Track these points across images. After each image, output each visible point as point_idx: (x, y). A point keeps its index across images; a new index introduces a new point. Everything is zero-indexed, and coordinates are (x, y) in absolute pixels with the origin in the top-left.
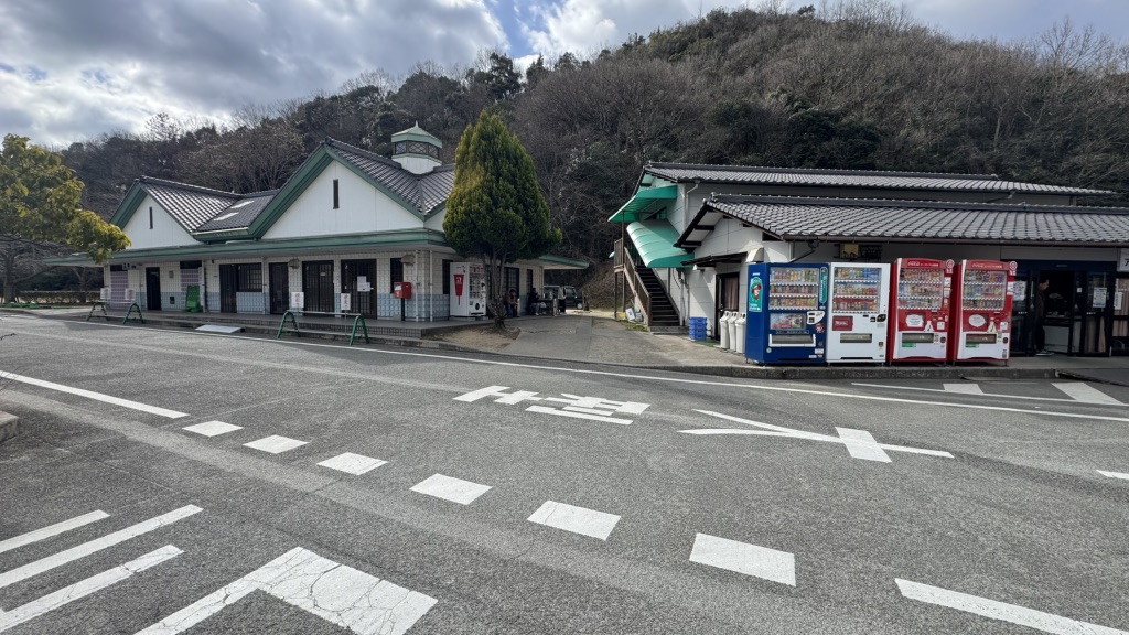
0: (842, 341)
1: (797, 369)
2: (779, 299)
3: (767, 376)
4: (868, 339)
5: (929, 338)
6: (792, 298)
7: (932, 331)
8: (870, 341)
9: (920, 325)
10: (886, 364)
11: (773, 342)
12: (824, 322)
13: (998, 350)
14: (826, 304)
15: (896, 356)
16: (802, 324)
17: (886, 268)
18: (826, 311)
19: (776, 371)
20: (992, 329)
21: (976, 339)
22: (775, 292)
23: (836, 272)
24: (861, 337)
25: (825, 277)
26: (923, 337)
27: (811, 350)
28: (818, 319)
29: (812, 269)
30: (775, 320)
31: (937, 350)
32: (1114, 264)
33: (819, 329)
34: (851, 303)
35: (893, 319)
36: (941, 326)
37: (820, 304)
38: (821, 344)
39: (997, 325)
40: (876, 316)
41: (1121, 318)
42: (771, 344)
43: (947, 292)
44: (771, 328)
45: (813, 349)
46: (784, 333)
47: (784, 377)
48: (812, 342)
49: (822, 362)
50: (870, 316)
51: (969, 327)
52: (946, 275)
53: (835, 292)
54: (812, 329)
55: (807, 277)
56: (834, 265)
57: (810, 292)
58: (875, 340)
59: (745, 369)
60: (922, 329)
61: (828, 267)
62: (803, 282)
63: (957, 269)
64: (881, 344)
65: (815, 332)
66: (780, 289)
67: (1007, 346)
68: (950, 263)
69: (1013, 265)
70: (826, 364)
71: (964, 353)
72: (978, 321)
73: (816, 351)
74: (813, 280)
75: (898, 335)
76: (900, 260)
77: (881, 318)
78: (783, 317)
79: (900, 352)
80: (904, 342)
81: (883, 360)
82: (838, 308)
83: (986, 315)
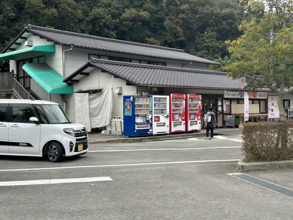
0: (157, 126)
1: (145, 138)
2: (138, 110)
3: (137, 141)
5: (180, 123)
7: (181, 121)
8: (165, 126)
9: (178, 118)
10: (170, 134)
11: (137, 128)
12: (151, 119)
14: (152, 112)
15: (172, 131)
16: (145, 120)
17: (168, 97)
18: (152, 114)
19: (139, 139)
21: (192, 123)
22: (137, 107)
23: (154, 99)
24: (162, 124)
25: (151, 101)
26: (179, 123)
28: (150, 118)
30: (137, 119)
31: (182, 128)
32: (223, 95)
33: (150, 121)
34: (159, 111)
35: (171, 117)
36: (183, 118)
37: (150, 112)
38: (151, 128)
39: (197, 118)
40: (166, 116)
41: (225, 114)
42: (136, 129)
43: (184, 107)
44: (136, 122)
45: (149, 129)
46: (140, 124)
48: (148, 127)
49: (151, 135)
50: (164, 116)
51: (190, 119)
52: (184, 100)
53: (154, 107)
56: (154, 96)
57: (147, 107)
60: (178, 120)
61: (152, 97)
63: (186, 98)
64: (168, 126)
65: (149, 123)
67: (200, 125)
69: (200, 96)
70: (152, 135)
71: (190, 128)
72: (192, 116)
74: (148, 102)
75: (172, 122)
76: (172, 94)
77: (168, 117)
79: (174, 129)
80: (174, 125)
81: (169, 132)
82: (155, 113)
83: (195, 114)
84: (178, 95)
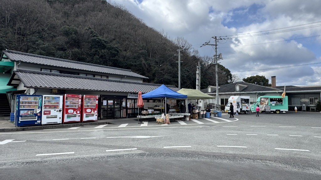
0: (47, 118)
1: (29, 127)
2: (24, 106)
3: (17, 130)
4: (56, 117)
5: (75, 116)
6: (29, 105)
7: (76, 114)
8: (57, 117)
9: (72, 112)
10: (62, 124)
11: (21, 119)
12: (41, 112)
13: (95, 118)
14: (42, 107)
16: (33, 113)
17: (61, 97)
18: (41, 109)
19: (20, 129)
20: (93, 113)
21: (88, 115)
22: (22, 104)
23: (45, 98)
24: (54, 116)
25: (41, 99)
26: (73, 116)
27: (36, 121)
28: (38, 112)
29: (36, 97)
30: (22, 113)
31: (78, 119)
32: (126, 96)
33: (39, 115)
34: (50, 107)
35: (65, 110)
36: (78, 112)
37: (39, 107)
38: (39, 119)
39: (94, 111)
40: (58, 110)
41: (129, 109)
42: (20, 120)
43: (80, 103)
44: (21, 115)
46: (26, 116)
47: (23, 130)
48: (36, 119)
49: (40, 124)
50: (56, 110)
51: (87, 112)
52: (80, 99)
53: (45, 103)
54: (36, 115)
55: (35, 99)
56: (44, 96)
57: (36, 103)
58: (58, 117)
59: (9, 129)
60: (73, 113)
61: (42, 96)
62: (33, 101)
63: (82, 97)
64: (60, 118)
65: (37, 115)
66: (24, 103)
67: (97, 117)
68: (80, 96)
69: (97, 96)
70: (42, 125)
71: (85, 119)
72: (89, 111)
73: (38, 121)
74: (37, 100)
75: (66, 115)
76: (66, 95)
77: (60, 111)
78: (26, 112)
79: (66, 120)
80: (67, 117)
81: (61, 122)
82: (46, 108)
83: (91, 109)
84: (72, 95)
